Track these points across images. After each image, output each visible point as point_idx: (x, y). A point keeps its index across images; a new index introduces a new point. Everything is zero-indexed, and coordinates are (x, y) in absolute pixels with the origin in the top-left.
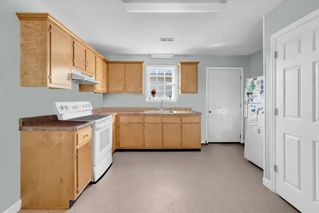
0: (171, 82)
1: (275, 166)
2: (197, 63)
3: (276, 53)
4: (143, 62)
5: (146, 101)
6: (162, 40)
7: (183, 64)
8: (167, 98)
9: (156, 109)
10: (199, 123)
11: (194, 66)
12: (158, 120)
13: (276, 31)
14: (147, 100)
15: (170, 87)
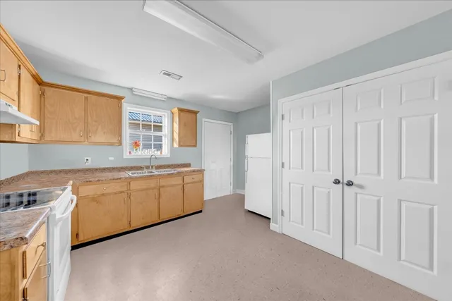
0: (161, 131)
1: (282, 211)
2: (195, 113)
3: (283, 116)
4: (123, 98)
5: (124, 157)
6: (165, 74)
7: (181, 110)
8: (156, 152)
9: (140, 168)
10: (202, 181)
11: (193, 115)
12: (152, 183)
13: (285, 97)
14: (126, 155)
15: (159, 139)
